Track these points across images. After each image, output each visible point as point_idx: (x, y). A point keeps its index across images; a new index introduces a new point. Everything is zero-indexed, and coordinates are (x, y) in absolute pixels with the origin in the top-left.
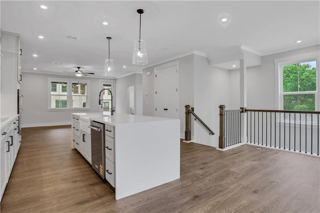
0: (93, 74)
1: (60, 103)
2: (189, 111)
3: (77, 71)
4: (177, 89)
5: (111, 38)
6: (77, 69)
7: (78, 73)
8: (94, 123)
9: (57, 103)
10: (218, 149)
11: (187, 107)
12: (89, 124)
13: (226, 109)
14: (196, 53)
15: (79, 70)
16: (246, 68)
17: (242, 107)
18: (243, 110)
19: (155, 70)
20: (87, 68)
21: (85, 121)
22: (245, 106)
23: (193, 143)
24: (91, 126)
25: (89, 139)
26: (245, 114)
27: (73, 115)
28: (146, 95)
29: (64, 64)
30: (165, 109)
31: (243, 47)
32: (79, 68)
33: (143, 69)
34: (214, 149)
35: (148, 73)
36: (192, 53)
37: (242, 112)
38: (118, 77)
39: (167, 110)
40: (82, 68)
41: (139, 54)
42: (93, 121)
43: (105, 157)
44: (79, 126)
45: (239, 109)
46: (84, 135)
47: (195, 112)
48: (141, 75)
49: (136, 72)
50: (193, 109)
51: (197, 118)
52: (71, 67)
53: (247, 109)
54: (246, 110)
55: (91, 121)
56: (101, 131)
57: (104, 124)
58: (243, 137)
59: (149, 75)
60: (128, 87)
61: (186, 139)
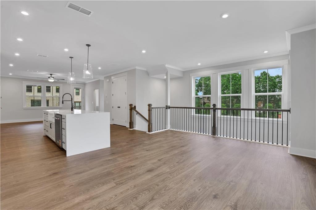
0: (64, 79)
1: (35, 103)
2: (132, 108)
3: (49, 77)
4: (126, 93)
5: (73, 58)
6: (50, 76)
7: (51, 79)
8: (57, 115)
9: (33, 102)
10: (148, 133)
11: (131, 105)
12: (54, 116)
13: (152, 107)
14: (137, 68)
15: (51, 77)
16: (169, 79)
17: (167, 105)
18: (167, 107)
19: (112, 78)
20: (58, 75)
21: (51, 114)
22: (169, 104)
23: (135, 130)
24: (55, 117)
25: (53, 126)
26: (169, 110)
27: (44, 111)
28: (106, 97)
29: (37, 72)
30: (118, 107)
31: (166, 66)
32: (51, 75)
33: (105, 77)
34: (145, 133)
35: (108, 80)
36: (135, 68)
37: (167, 108)
38: (87, 82)
39: (120, 107)
40: (54, 75)
41: (87, 72)
42: (57, 114)
43: (62, 135)
44: (48, 119)
45: (165, 106)
46: (51, 124)
47: (137, 109)
48: (103, 81)
49: (100, 79)
50: (135, 107)
51: (138, 113)
52: (44, 74)
53: (170, 106)
54: (169, 108)
55: (55, 115)
56: (60, 120)
57: (61, 115)
58: (167, 125)
59: (108, 82)
60: (95, 90)
61: (130, 128)
